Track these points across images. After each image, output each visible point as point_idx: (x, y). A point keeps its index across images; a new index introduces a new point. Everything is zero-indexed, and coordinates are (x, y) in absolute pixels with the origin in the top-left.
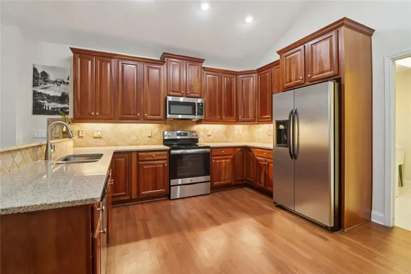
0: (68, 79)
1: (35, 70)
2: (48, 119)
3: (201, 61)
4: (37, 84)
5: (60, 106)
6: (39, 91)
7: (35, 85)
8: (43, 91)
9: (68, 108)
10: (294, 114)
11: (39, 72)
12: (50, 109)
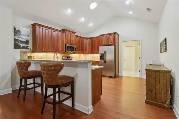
0: (29, 34)
1: (15, 29)
2: (20, 51)
3: (75, 33)
4: (16, 35)
5: (26, 45)
6: (17, 38)
7: (15, 35)
8: (18, 39)
9: (29, 47)
10: (105, 52)
11: (17, 30)
12: (21, 46)
